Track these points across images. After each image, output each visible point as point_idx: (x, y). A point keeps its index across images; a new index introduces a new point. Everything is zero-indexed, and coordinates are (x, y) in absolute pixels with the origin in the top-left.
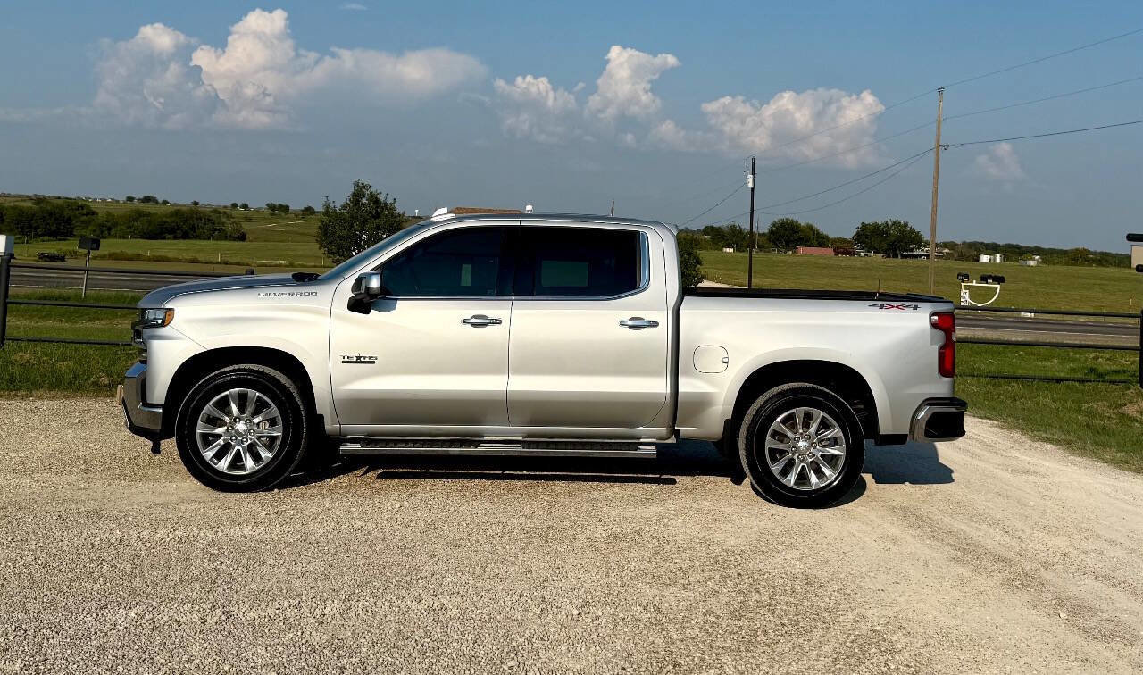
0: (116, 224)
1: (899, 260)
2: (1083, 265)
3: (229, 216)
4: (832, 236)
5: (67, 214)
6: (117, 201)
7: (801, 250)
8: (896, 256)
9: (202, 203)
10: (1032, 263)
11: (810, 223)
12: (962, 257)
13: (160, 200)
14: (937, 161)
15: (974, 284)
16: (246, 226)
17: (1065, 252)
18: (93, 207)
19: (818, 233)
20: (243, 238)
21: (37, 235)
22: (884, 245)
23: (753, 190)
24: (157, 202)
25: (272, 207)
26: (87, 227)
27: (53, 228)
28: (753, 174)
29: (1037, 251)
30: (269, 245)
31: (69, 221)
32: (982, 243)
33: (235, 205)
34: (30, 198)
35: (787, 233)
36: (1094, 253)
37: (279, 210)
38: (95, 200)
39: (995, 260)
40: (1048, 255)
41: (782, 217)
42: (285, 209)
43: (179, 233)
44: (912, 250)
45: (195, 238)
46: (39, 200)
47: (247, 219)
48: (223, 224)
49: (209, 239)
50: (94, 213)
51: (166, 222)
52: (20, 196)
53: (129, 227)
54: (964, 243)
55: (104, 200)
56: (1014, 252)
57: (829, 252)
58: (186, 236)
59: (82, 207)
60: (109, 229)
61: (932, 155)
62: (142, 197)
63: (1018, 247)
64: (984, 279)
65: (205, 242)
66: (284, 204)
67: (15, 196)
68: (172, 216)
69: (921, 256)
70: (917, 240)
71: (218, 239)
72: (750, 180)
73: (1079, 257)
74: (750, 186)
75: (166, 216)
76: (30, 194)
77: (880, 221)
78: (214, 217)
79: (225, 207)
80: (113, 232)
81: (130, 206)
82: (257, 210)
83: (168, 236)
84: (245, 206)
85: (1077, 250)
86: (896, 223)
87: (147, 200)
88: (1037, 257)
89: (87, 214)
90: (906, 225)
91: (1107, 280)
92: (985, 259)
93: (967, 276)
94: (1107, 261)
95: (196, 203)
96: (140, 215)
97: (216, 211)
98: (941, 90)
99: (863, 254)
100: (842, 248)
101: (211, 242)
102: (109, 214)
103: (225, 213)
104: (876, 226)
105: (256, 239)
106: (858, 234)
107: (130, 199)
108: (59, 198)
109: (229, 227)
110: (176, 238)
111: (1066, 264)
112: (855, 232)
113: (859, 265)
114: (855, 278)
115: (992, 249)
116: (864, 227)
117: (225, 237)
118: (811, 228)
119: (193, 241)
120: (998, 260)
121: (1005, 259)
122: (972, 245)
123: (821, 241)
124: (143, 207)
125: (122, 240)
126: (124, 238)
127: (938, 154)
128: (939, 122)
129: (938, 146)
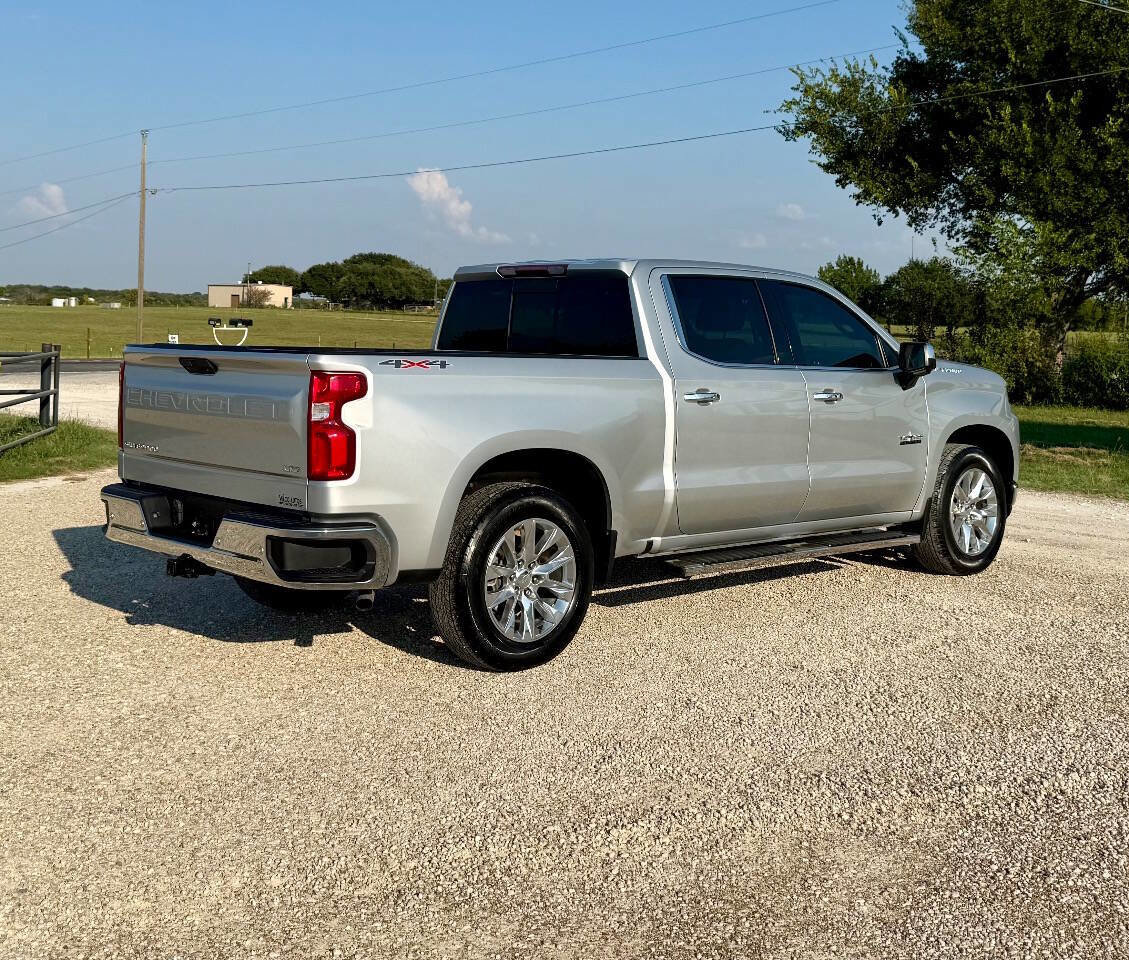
15: (225, 328)
64: (234, 323)
92: (58, 303)
93: (219, 321)
98: (144, 133)
127: (143, 198)
128: (143, 164)
129: (143, 190)
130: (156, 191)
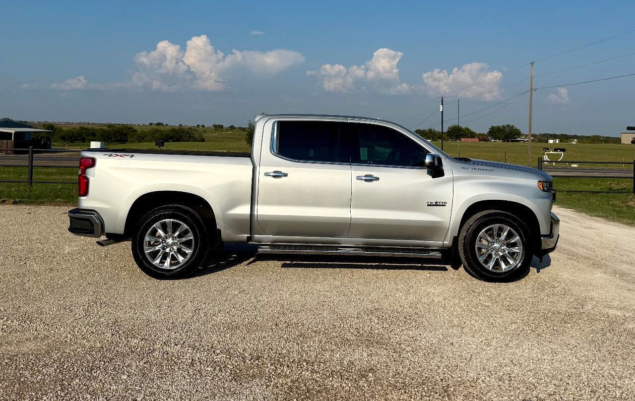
0: (146, 136)
1: (510, 143)
2: (598, 143)
3: (197, 131)
4: (477, 132)
5: (125, 131)
6: (145, 125)
7: (463, 139)
8: (508, 141)
9: (183, 125)
10: (574, 143)
11: (467, 127)
12: (540, 141)
13: (165, 124)
14: (531, 97)
15: (551, 152)
16: (204, 135)
17: (588, 137)
18: (135, 128)
19: (471, 132)
20: (203, 140)
21: (112, 142)
22: (503, 136)
23: (442, 112)
24: (163, 125)
25: (215, 126)
26: (133, 137)
27: (119, 138)
28: (442, 104)
29: (575, 137)
30: (217, 143)
31: (126, 135)
32: (549, 134)
33: (198, 126)
34: (105, 125)
35: (456, 132)
36: (603, 137)
37: (218, 127)
38: (135, 125)
39: (556, 142)
40: (581, 139)
41: (453, 124)
42: (221, 127)
43: (175, 139)
44: (516, 138)
45: (182, 141)
46: (110, 126)
47: (205, 132)
48: (194, 134)
49: (188, 141)
50: (136, 131)
51: (169, 134)
52: (101, 124)
53: (153, 137)
54: (540, 134)
55: (139, 125)
56: (564, 138)
57: (476, 140)
58: (178, 140)
59: (130, 128)
60: (143, 138)
61: (529, 93)
62: (156, 123)
63: (566, 135)
64: (556, 150)
65: (188, 143)
66: (221, 124)
67: (98, 124)
68: (171, 131)
69: (520, 141)
70: (518, 133)
71: (192, 141)
72: (441, 108)
73: (595, 139)
74: (441, 110)
75: (168, 132)
76: (105, 123)
77: (500, 125)
78: (189, 131)
79: (194, 127)
80: (145, 139)
81: (151, 127)
82: (208, 127)
83: (170, 141)
84: (203, 126)
85: (595, 136)
86: (508, 126)
87: (159, 124)
88: (576, 140)
89: (133, 131)
90: (513, 126)
91: (610, 150)
92: (551, 141)
93: (548, 149)
94: (609, 141)
95: (181, 125)
96: (157, 131)
97: (190, 128)
98: (532, 63)
99: (492, 141)
100: (483, 138)
101: (190, 143)
102: (142, 131)
103: (194, 129)
104: (498, 128)
105: (209, 141)
106: (490, 132)
107: (151, 124)
108: (119, 124)
109: (197, 136)
110: (173, 141)
111: (590, 143)
112: (488, 130)
113: (491, 146)
114: (489, 152)
115: (554, 137)
116: (493, 128)
117: (195, 140)
118: (467, 129)
119: (181, 143)
120: (557, 142)
121: (560, 141)
122: (545, 135)
123: (472, 135)
124: (157, 127)
125: (150, 143)
126: (151, 142)
127: (531, 93)
128: (532, 78)
129: (532, 89)
130: (536, 89)
